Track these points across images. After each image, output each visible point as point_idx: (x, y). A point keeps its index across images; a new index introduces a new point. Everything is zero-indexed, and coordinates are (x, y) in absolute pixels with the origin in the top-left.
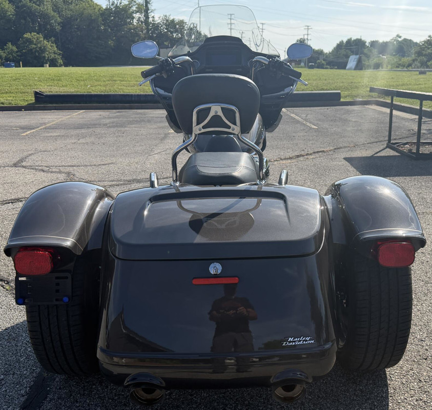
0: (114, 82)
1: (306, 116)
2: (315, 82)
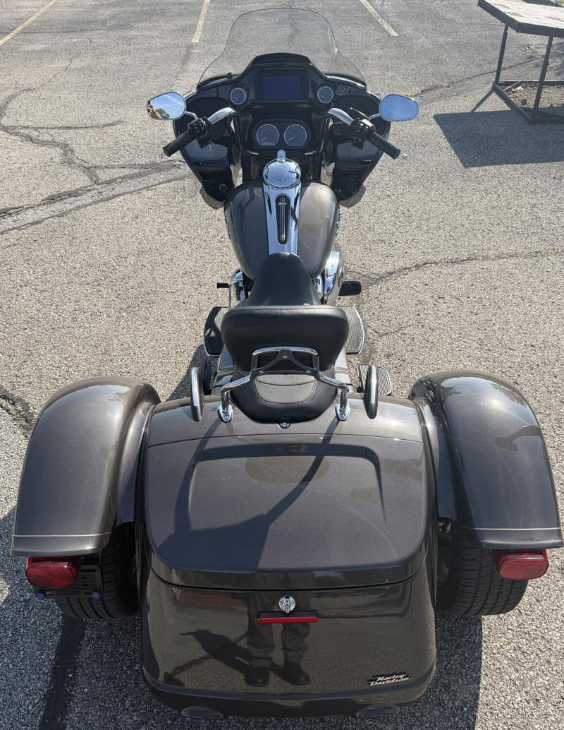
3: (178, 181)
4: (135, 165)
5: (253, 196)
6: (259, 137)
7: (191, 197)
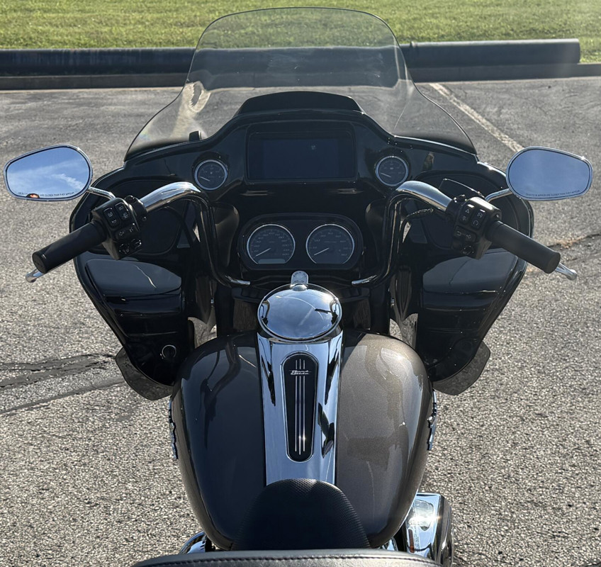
0: (27, 14)
1: (499, 113)
2: (513, 11)
3: (97, 392)
4: (13, 364)
5: (236, 366)
6: (252, 249)
7: (120, 420)
